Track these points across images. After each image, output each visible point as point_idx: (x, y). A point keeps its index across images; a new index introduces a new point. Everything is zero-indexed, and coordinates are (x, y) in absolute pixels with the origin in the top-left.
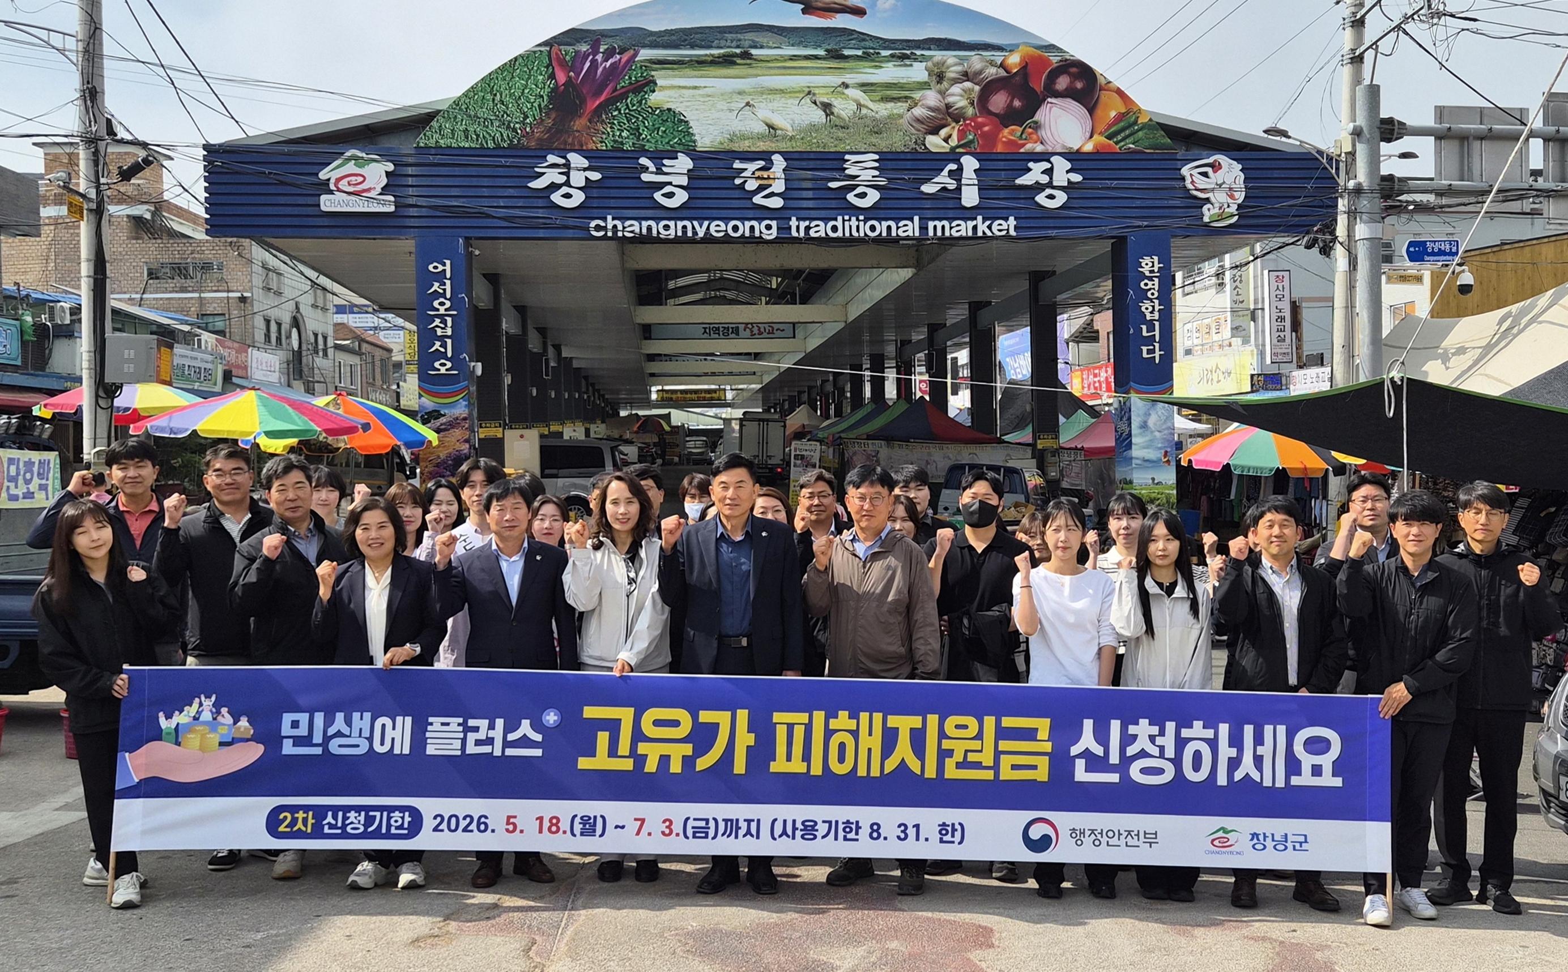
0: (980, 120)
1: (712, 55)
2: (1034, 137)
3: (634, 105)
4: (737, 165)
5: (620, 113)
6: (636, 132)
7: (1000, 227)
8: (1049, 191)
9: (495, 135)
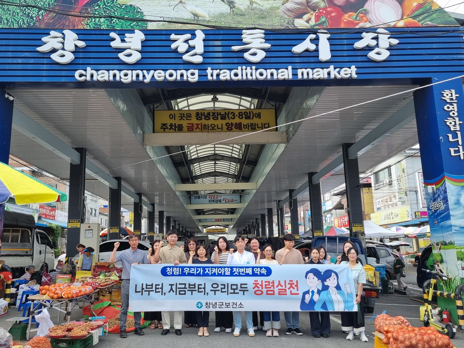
0: (329, 9)
2: (365, 19)
3: (109, 3)
4: (173, 37)
5: (100, 7)
6: (109, 19)
7: (346, 72)
8: (376, 50)
9: (19, 21)
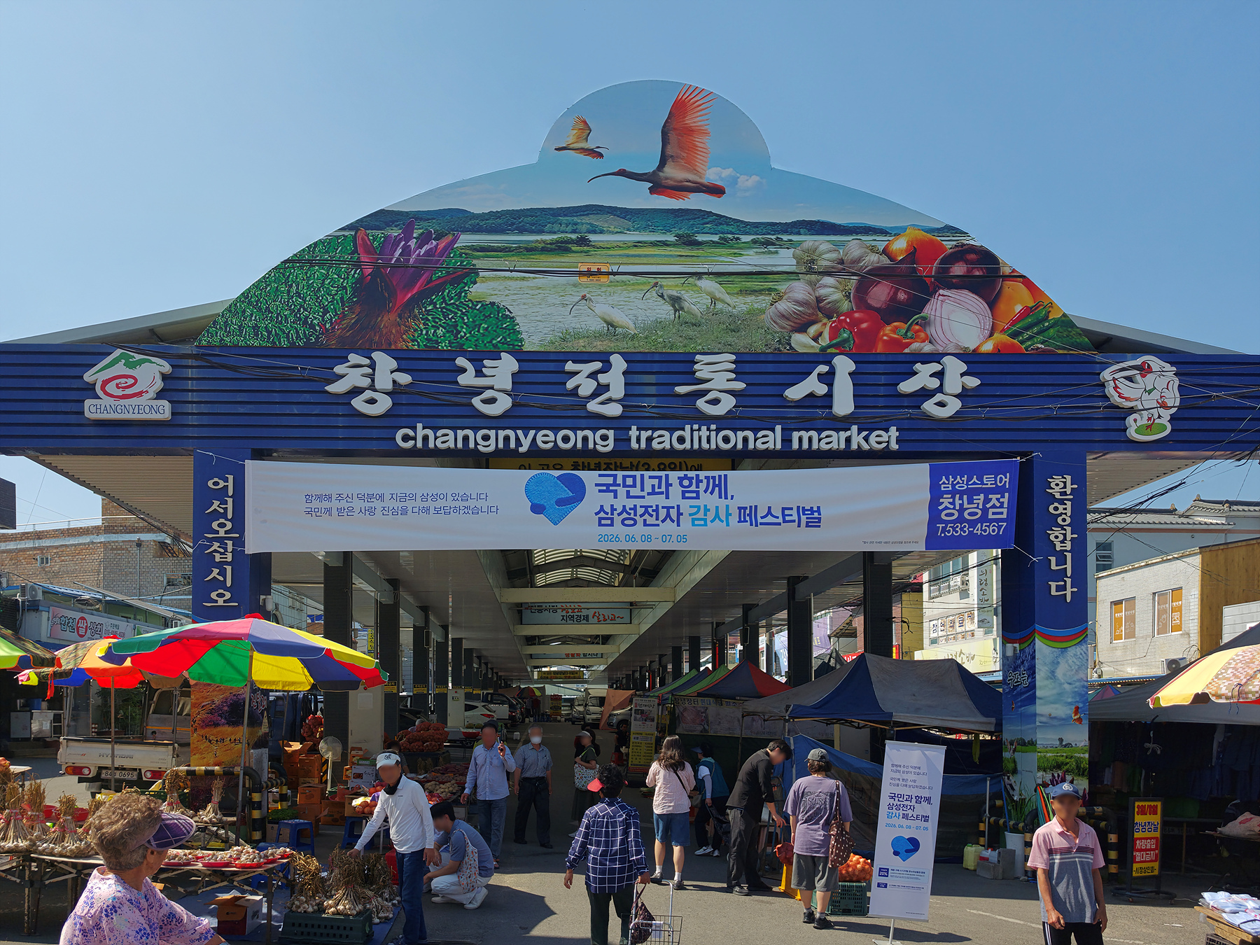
0: (857, 315)
1: (544, 242)
2: (922, 335)
3: (452, 299)
4: (570, 366)
5: (435, 307)
6: (453, 330)
7: (879, 439)
8: (939, 397)
9: (289, 332)
